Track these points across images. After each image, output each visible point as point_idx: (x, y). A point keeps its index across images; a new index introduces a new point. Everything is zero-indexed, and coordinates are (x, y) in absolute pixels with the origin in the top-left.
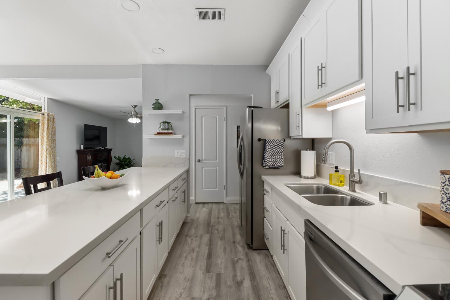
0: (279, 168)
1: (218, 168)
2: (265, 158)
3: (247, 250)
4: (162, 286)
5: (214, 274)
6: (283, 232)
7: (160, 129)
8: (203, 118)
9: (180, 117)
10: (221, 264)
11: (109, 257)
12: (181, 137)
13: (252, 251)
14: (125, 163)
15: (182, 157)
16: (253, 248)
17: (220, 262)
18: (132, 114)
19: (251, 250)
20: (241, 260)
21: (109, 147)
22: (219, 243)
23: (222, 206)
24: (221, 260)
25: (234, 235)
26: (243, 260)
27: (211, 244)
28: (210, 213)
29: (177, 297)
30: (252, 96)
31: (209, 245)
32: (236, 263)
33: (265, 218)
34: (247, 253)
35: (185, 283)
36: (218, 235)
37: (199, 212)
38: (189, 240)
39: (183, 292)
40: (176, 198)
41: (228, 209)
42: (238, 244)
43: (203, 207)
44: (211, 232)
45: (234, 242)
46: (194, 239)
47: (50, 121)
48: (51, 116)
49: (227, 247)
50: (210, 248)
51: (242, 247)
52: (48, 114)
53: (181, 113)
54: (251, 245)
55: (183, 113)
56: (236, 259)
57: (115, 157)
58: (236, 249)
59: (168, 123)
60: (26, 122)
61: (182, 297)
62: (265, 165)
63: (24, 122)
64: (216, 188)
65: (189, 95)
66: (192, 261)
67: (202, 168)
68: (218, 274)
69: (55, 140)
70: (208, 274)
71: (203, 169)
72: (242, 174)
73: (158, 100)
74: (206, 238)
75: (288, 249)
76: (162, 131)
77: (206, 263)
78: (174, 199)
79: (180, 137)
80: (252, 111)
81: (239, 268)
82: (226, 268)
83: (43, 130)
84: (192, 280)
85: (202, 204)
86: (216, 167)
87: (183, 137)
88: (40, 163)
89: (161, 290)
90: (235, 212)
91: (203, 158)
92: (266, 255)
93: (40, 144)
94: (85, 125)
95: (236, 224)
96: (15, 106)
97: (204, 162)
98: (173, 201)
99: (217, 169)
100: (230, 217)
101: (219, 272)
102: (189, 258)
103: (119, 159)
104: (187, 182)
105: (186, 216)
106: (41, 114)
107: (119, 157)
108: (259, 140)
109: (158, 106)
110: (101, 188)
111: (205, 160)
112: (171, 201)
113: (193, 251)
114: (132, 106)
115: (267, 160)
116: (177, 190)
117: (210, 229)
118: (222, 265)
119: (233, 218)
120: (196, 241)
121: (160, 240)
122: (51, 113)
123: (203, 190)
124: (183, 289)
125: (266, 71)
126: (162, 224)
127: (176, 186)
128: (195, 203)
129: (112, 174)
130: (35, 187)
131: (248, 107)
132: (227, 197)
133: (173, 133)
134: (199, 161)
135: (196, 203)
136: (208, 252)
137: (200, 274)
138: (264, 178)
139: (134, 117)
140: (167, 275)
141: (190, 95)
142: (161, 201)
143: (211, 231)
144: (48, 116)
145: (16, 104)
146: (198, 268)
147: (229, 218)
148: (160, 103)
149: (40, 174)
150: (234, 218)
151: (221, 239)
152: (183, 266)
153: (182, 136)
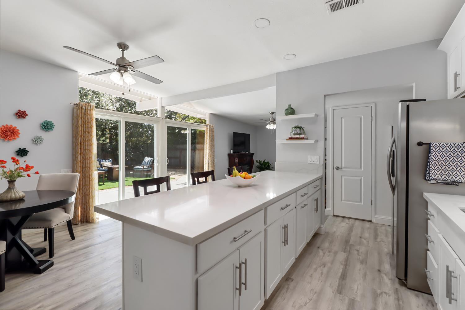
0: (456, 185)
1: (363, 178)
2: (429, 169)
3: (397, 286)
4: (288, 288)
5: (346, 297)
6: (449, 275)
7: (292, 134)
8: (343, 120)
9: (313, 121)
10: (358, 290)
11: (235, 241)
12: (314, 142)
13: (405, 290)
14: (264, 166)
15: (315, 163)
16: (408, 286)
17: (356, 287)
18: (270, 121)
19: (404, 288)
20: (386, 295)
21: (251, 152)
22: (359, 266)
23: (367, 225)
24: (358, 286)
25: (380, 263)
26: (389, 296)
27: (347, 263)
28: (351, 229)
29: (302, 304)
30: (414, 85)
31: (344, 264)
32: (378, 295)
33: (429, 251)
34: (397, 288)
35: (311, 294)
36: (357, 257)
37: (337, 226)
38: (321, 253)
39: (308, 302)
40: (305, 205)
41: (376, 230)
42: (386, 275)
43: (342, 222)
44: (350, 252)
45: (379, 271)
46: (327, 253)
47: (211, 131)
48: (211, 127)
49: (368, 273)
50: (346, 268)
51: (391, 279)
52: (210, 126)
53: (314, 116)
54: (405, 282)
55: (317, 115)
56: (380, 291)
57: (257, 161)
58: (382, 280)
59: (300, 128)
60: (198, 133)
61: (307, 306)
62: (429, 178)
63: (197, 132)
64: (361, 201)
65: (323, 96)
66: (322, 275)
67: (341, 176)
68: (351, 299)
69: (214, 146)
70: (339, 295)
71: (343, 178)
72: (393, 189)
73: (291, 105)
74: (342, 256)
75: (458, 300)
76: (293, 136)
77: (337, 283)
78: (303, 205)
79: (312, 141)
80: (408, 106)
81: (382, 302)
82: (363, 296)
83: (207, 138)
84: (320, 294)
85: (341, 218)
86: (360, 177)
87: (317, 141)
88: (205, 164)
89: (287, 291)
90: (386, 236)
91: (343, 166)
92: (429, 301)
93: (205, 149)
94: (234, 133)
95: (386, 250)
96: (192, 121)
97: (343, 169)
98: (301, 207)
99: (361, 180)
100: (378, 240)
101: (353, 297)
102: (319, 271)
103: (260, 162)
104: (320, 190)
105: (319, 226)
106: (205, 126)
107: (259, 161)
108: (420, 144)
109: (291, 111)
110: (237, 186)
111: (344, 168)
112: (299, 207)
113: (324, 265)
114: (270, 113)
115: (433, 172)
116: (306, 196)
117: (348, 248)
118: (358, 292)
119: (382, 242)
120: (328, 256)
121: (285, 242)
122: (211, 125)
123: (342, 202)
124: (309, 300)
125: (437, 48)
126: (287, 227)
127: (306, 193)
128: (332, 215)
129: (246, 175)
130: (198, 180)
131: (401, 101)
132: (375, 214)
133: (305, 138)
134: (338, 168)
135: (334, 216)
136: (342, 272)
137: (329, 292)
138: (426, 196)
139: (272, 123)
140: (293, 279)
141: (325, 96)
142: (287, 205)
143: (349, 250)
144: (210, 127)
145: (192, 119)
146: (328, 284)
147: (376, 241)
148: (292, 108)
149: (205, 171)
150: (384, 243)
151: (362, 262)
152: (311, 276)
153: (314, 140)
